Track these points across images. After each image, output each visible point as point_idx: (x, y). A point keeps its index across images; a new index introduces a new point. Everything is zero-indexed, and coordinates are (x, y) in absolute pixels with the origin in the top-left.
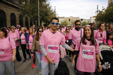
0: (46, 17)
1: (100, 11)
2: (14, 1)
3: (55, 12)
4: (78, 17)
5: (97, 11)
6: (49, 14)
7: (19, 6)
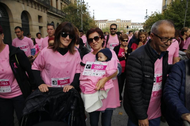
0: (87, 26)
1: (150, 17)
2: (53, 9)
3: (94, 17)
4: (129, 21)
5: (146, 17)
6: (89, 22)
7: (57, 13)
